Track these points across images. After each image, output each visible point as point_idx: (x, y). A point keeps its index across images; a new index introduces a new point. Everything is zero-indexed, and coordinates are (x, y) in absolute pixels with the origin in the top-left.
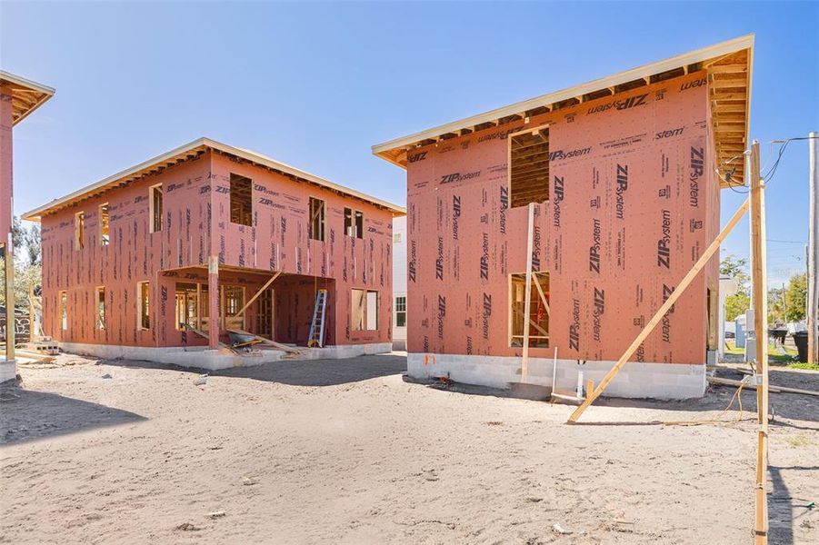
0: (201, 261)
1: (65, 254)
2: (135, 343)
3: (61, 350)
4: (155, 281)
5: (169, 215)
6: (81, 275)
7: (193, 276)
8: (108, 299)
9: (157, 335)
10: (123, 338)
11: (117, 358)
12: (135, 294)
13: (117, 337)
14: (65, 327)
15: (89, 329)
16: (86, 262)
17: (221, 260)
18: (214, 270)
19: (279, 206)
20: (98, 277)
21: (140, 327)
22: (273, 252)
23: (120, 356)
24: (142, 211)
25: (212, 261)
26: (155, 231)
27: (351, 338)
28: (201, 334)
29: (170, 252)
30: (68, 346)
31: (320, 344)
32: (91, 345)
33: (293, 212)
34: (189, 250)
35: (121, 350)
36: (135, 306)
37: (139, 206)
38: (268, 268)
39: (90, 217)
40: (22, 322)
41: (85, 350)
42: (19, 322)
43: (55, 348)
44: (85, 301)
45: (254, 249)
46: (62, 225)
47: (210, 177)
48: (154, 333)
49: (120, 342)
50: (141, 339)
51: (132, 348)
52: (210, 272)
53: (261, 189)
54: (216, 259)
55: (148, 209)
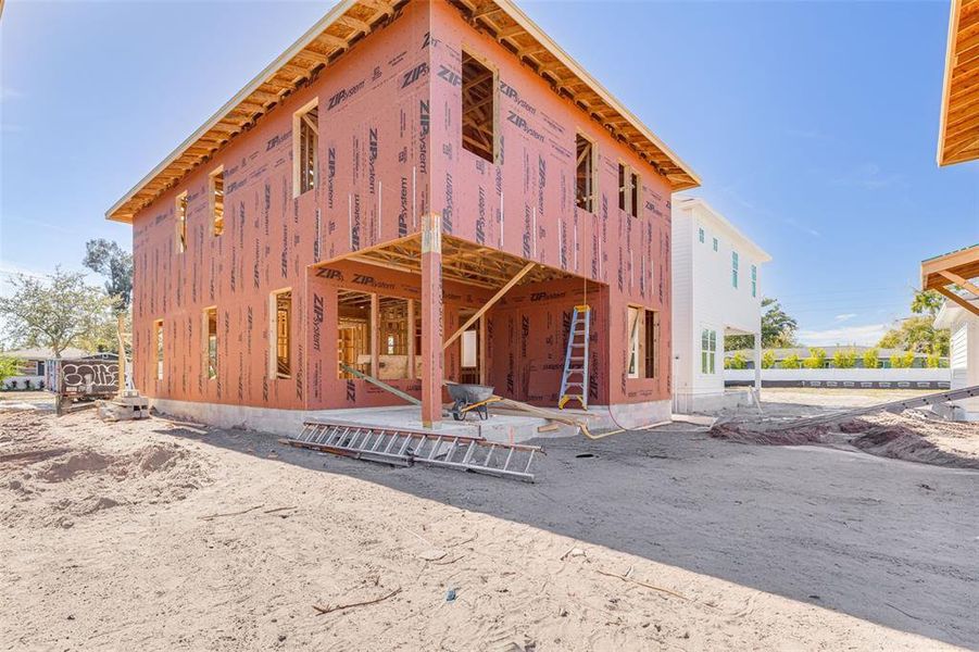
0: (403, 229)
1: (161, 262)
2: (265, 402)
3: (154, 411)
4: (302, 286)
5: (332, 153)
6: (183, 292)
7: (367, 280)
8: (220, 328)
9: (305, 386)
10: (245, 393)
11: (234, 427)
12: (266, 314)
13: (234, 393)
14: (161, 376)
15: (193, 378)
16: (190, 270)
17: (447, 224)
18: (433, 245)
19: (535, 134)
20: (206, 295)
21: (273, 373)
22: (527, 221)
23: (239, 423)
24: (281, 161)
25: (430, 227)
26: (303, 191)
27: (627, 392)
28: (381, 385)
29: (332, 225)
30: (165, 404)
31: (584, 403)
32: (196, 404)
33: (554, 151)
34: (374, 214)
35: (242, 413)
36: (266, 335)
37: (276, 153)
38: (519, 253)
39: (195, 196)
40: (111, 370)
41: (187, 410)
42: (107, 369)
43: (144, 407)
44: (187, 332)
45: (498, 210)
46: (159, 219)
47: (426, 44)
48: (299, 384)
49: (240, 400)
50: (276, 394)
51: (260, 411)
52: (424, 250)
53: (511, 93)
54: (437, 220)
55: (291, 154)
